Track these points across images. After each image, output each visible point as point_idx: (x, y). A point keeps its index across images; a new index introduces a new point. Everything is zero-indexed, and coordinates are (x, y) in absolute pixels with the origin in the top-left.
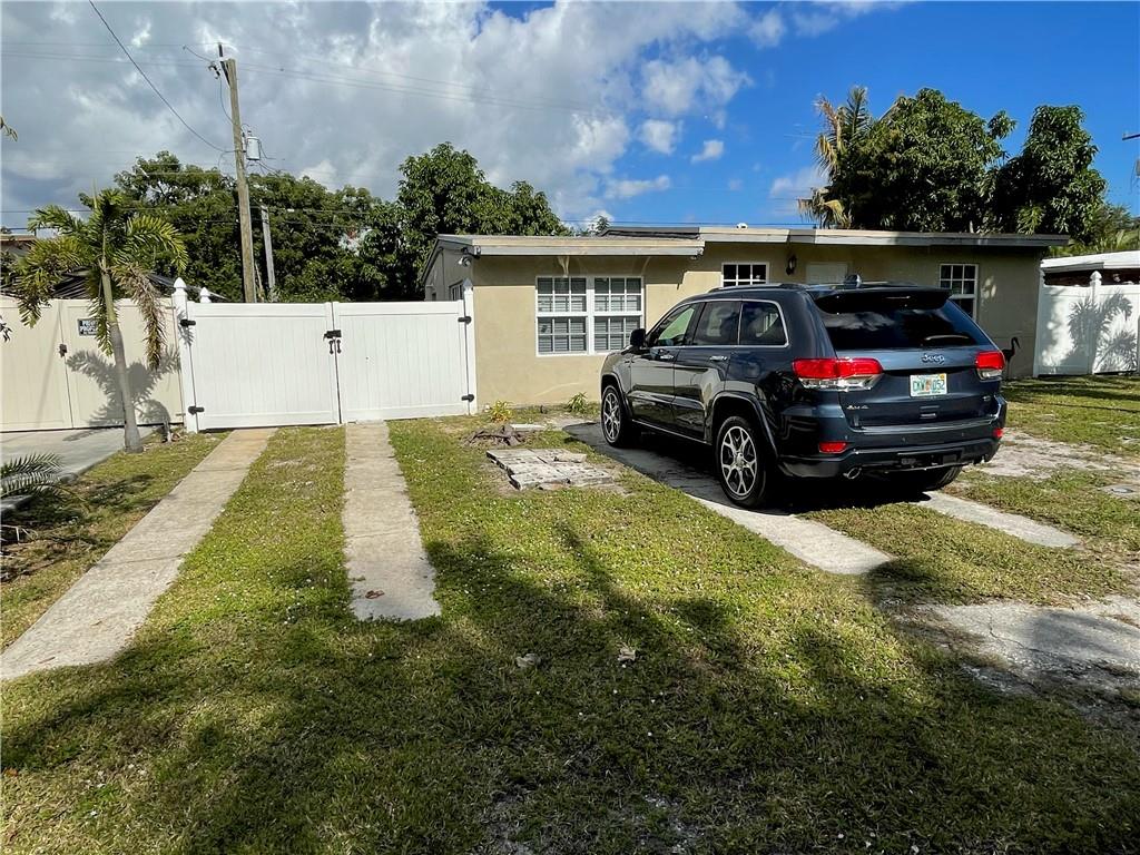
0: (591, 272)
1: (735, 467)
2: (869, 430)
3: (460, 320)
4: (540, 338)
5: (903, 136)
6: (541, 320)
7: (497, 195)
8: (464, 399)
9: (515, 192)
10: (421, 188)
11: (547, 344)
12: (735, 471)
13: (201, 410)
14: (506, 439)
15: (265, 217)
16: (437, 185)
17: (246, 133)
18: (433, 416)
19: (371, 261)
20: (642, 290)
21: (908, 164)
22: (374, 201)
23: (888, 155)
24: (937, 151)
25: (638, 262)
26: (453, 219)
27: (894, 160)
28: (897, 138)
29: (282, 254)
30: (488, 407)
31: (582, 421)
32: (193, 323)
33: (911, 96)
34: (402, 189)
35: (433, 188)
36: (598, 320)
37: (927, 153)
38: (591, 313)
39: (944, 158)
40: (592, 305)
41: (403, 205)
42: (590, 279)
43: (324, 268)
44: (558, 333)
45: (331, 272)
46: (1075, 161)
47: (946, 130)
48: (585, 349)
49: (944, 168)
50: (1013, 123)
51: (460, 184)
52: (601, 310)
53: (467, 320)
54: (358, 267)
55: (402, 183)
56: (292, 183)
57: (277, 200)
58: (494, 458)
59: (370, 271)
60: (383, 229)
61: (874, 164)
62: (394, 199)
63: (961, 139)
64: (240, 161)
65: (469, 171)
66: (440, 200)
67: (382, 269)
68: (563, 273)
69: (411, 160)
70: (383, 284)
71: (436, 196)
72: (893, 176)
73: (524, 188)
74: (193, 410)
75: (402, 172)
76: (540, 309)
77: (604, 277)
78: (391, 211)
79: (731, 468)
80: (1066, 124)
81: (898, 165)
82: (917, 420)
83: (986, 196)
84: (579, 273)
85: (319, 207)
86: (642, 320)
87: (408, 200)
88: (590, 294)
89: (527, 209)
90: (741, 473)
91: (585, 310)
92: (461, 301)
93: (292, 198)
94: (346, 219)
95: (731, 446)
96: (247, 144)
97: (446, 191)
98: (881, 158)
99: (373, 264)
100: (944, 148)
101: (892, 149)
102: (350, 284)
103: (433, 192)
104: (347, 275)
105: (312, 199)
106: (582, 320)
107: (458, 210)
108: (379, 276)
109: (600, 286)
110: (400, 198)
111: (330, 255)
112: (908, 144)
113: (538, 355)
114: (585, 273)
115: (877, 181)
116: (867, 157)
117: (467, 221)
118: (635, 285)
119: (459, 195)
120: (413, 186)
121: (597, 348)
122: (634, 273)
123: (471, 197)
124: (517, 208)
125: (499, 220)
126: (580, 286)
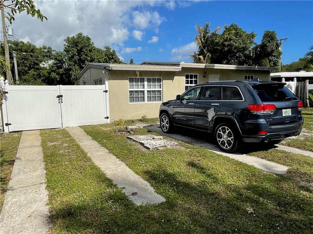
0: (146, 76)
1: (223, 140)
2: (273, 127)
3: (104, 91)
4: (130, 97)
5: (229, 37)
6: (130, 91)
7: (99, 51)
8: (105, 118)
9: (105, 50)
10: (72, 47)
11: (132, 99)
12: (223, 141)
13: (10, 124)
14: (128, 132)
15: (14, 55)
16: (78, 46)
17: (7, 26)
18: (95, 124)
19: (54, 71)
20: (162, 82)
21: (230, 45)
22: (54, 51)
23: (225, 43)
24: (239, 42)
25: (160, 73)
26: (84, 58)
27: (226, 44)
28: (227, 38)
29: (20, 68)
30: (113, 121)
31: (147, 125)
32: (7, 93)
33: (228, 26)
34: (65, 47)
35: (77, 47)
36: (148, 91)
37: (236, 43)
38: (146, 89)
39: (241, 44)
40: (146, 87)
41: (65, 53)
42: (146, 78)
43: (36, 73)
44: (135, 96)
45: (39, 75)
46: (276, 46)
47: (241, 36)
48: (144, 101)
49: (241, 47)
50: (256, 35)
51: (87, 46)
52: (149, 88)
53: (106, 91)
54: (49, 73)
55: (65, 45)
56: (23, 44)
57: (18, 50)
58: (132, 139)
59: (53, 75)
60: (59, 60)
61: (221, 45)
62: (62, 51)
63: (245, 39)
64: (5, 36)
65: (89, 42)
66: (80, 52)
67: (58, 74)
68: (137, 76)
69: (69, 38)
70: (58, 79)
71: (78, 50)
72: (226, 49)
73: (108, 48)
74: (7, 125)
75: (65, 41)
76: (130, 88)
77: (150, 78)
78: (61, 55)
79: (221, 140)
80: (273, 36)
81: (227, 46)
82: (283, 123)
83: (253, 56)
84: (143, 76)
85: (34, 53)
86: (162, 91)
87: (67, 51)
88: (146, 83)
89: (110, 55)
90: (226, 142)
91: (144, 88)
92: (104, 85)
93: (24, 49)
94: (44, 57)
95: (221, 133)
96: (8, 30)
97: (82, 48)
98: (222, 43)
99: (55, 72)
100: (241, 41)
101: (226, 41)
102: (46, 79)
103: (77, 48)
104: (45, 76)
105: (31, 49)
106: (143, 92)
107: (86, 55)
108: (57, 76)
109: (149, 80)
110: (65, 50)
111: (38, 69)
112: (230, 40)
113: (130, 103)
114: (144, 76)
115: (221, 50)
116: (218, 43)
117: (89, 58)
118: (159, 80)
119: (86, 50)
120: (69, 47)
121: (148, 101)
122: (159, 76)
123: (90, 51)
124: (106, 55)
125: (100, 58)
126: (142, 80)
